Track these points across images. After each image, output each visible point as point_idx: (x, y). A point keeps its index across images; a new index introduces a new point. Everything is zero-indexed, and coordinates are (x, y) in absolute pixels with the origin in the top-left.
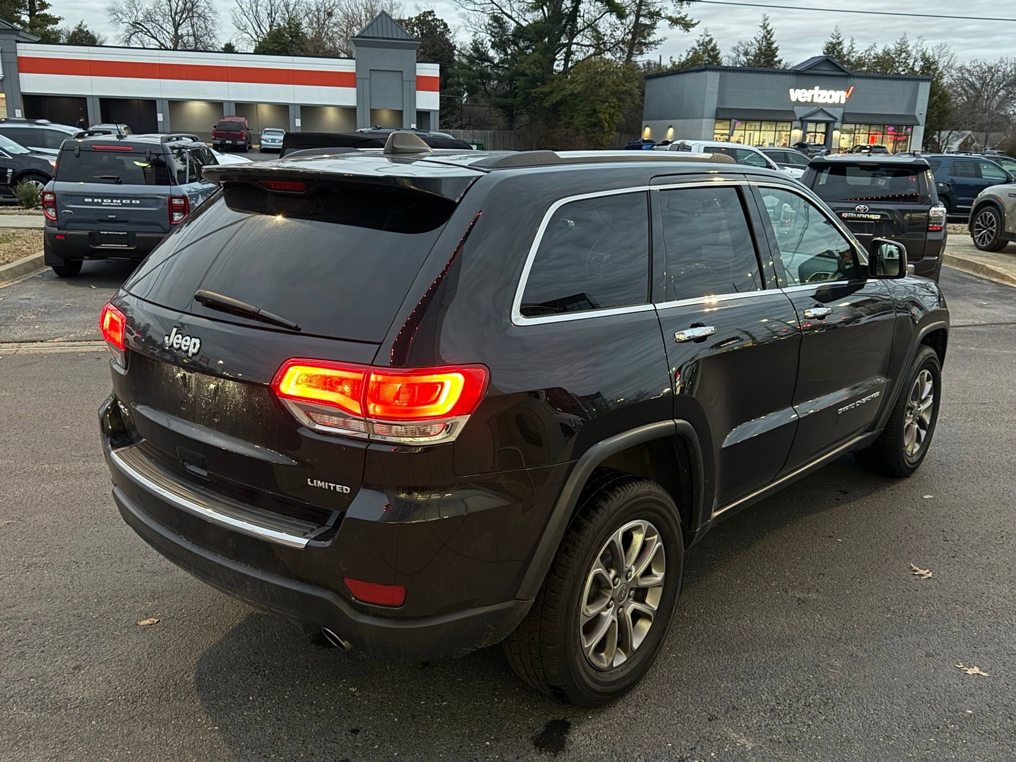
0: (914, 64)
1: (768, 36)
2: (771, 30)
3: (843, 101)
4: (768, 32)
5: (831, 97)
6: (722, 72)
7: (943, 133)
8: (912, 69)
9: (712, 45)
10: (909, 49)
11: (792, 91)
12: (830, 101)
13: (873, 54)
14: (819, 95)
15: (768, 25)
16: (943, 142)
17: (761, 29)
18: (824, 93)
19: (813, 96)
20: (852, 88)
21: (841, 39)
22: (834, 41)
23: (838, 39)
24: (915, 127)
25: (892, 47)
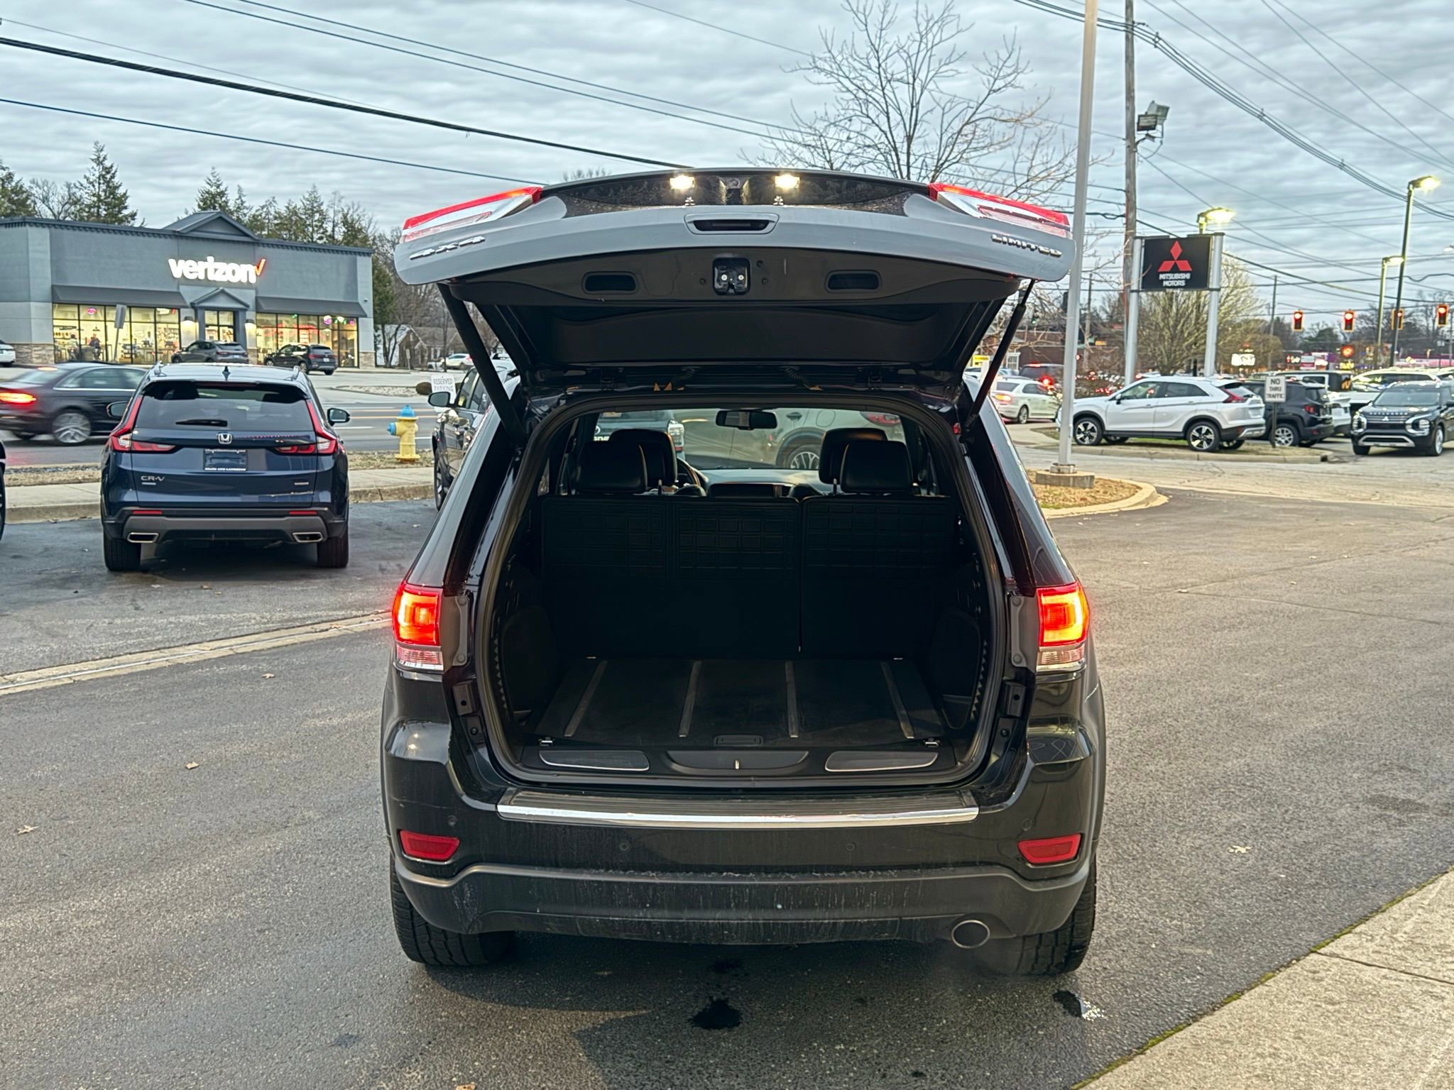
0: (333, 231)
1: (108, 176)
2: (112, 167)
3: (253, 280)
4: (108, 170)
5: (234, 273)
6: (53, 229)
7: (387, 327)
8: (332, 237)
9: (13, 184)
10: (324, 207)
11: (172, 262)
12: (234, 280)
13: (273, 213)
14: (216, 270)
15: (105, 158)
16: (390, 340)
17: (95, 165)
18: (222, 266)
19: (206, 270)
20: (263, 261)
21: (222, 188)
22: (213, 190)
23: (218, 187)
24: (360, 319)
25: (300, 205)
